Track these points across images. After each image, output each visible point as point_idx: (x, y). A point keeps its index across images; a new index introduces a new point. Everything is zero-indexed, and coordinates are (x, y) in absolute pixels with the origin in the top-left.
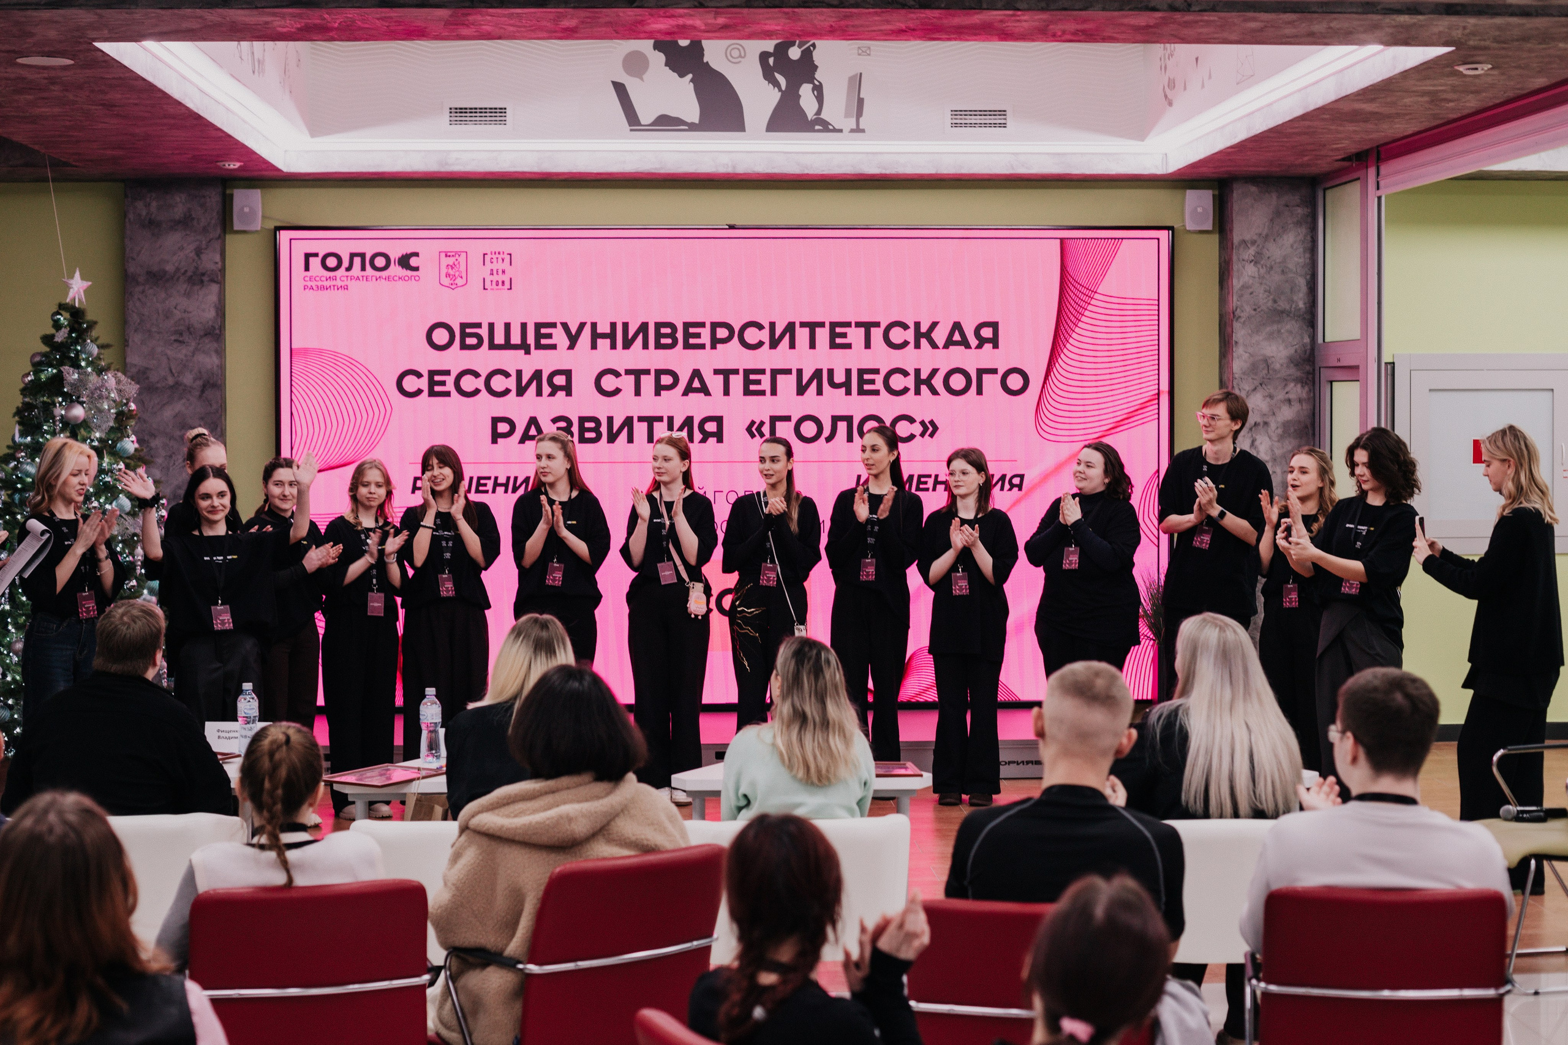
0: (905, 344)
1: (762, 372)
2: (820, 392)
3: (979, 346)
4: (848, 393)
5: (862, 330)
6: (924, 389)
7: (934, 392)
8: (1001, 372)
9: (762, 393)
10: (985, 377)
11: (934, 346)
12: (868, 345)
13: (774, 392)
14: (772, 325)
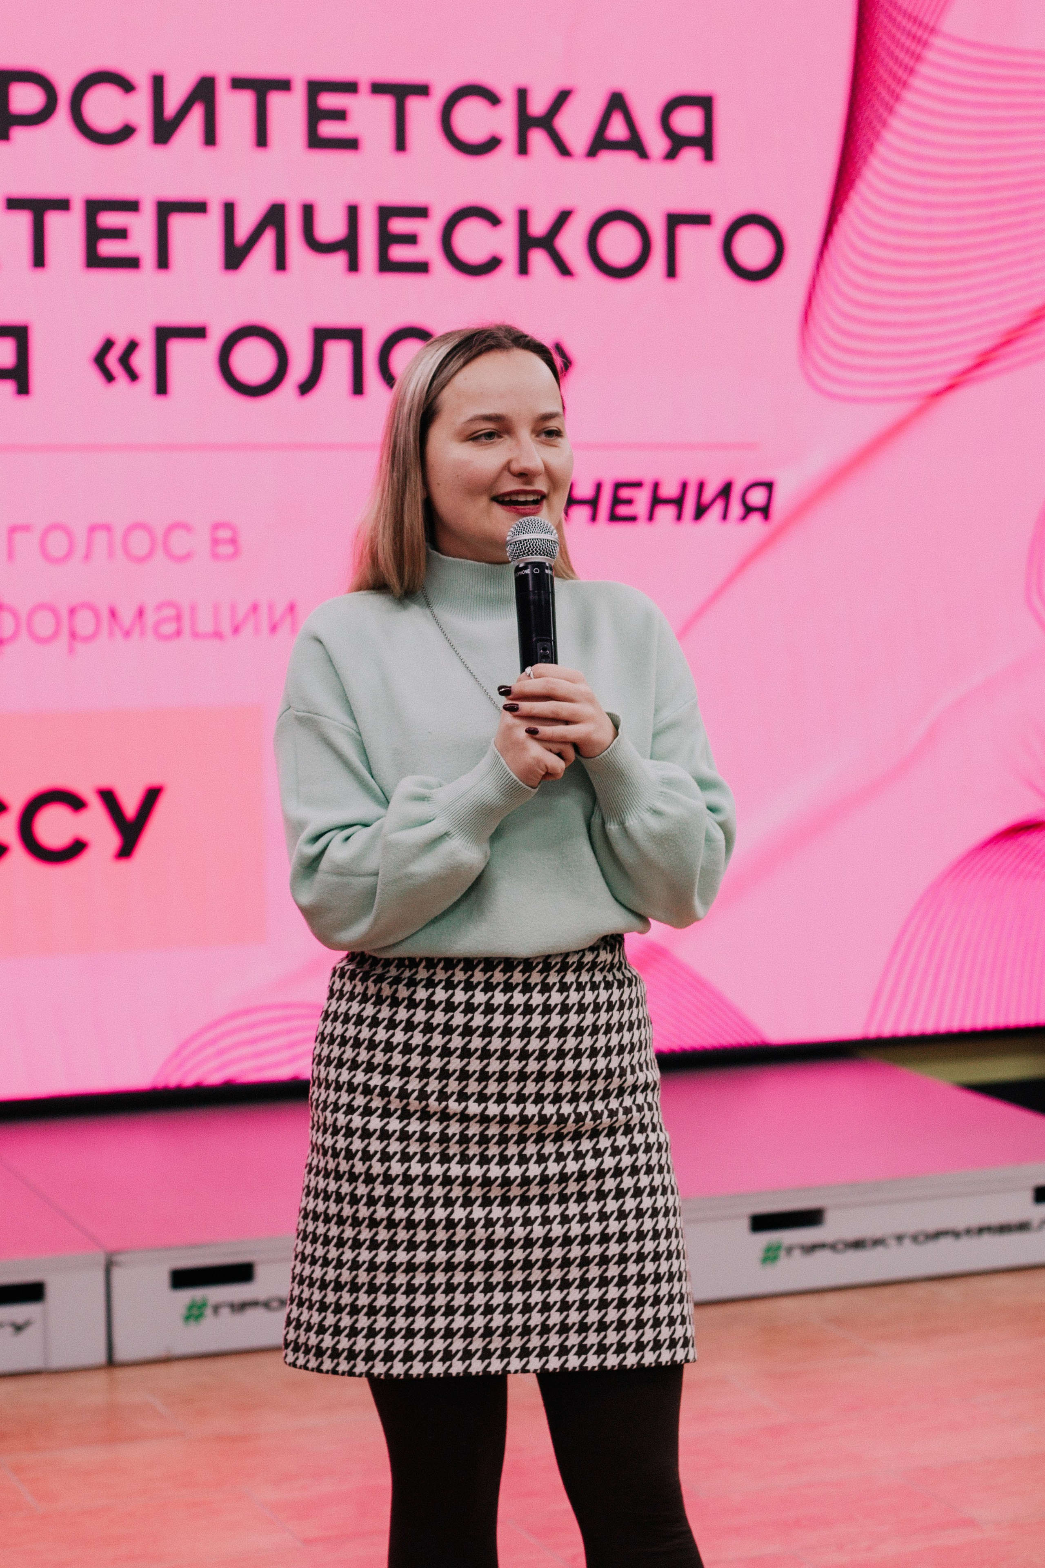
0: (492, 144)
1: (131, 206)
2: (281, 264)
3: (671, 155)
4: (353, 266)
5: (385, 105)
6: (539, 259)
7: (564, 269)
8: (722, 222)
9: (132, 263)
10: (686, 234)
11: (563, 150)
12: (401, 144)
13: (163, 262)
14: (158, 83)
